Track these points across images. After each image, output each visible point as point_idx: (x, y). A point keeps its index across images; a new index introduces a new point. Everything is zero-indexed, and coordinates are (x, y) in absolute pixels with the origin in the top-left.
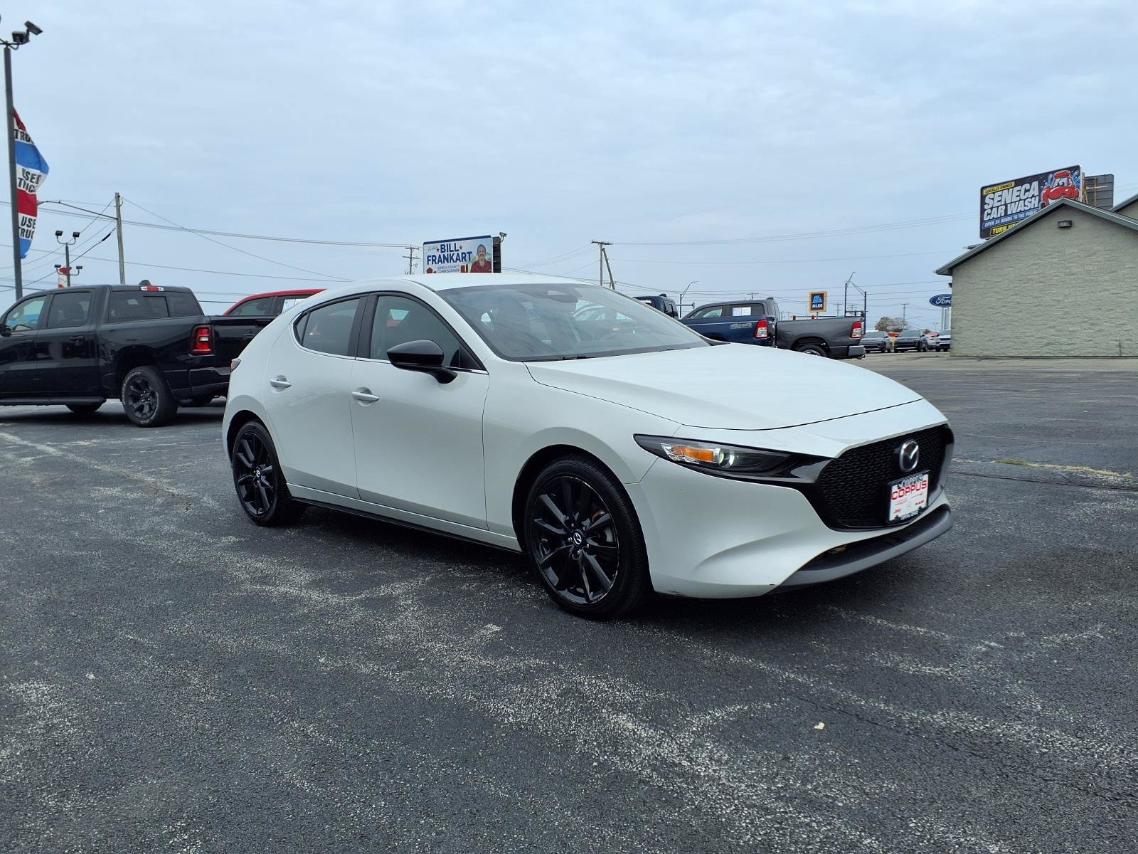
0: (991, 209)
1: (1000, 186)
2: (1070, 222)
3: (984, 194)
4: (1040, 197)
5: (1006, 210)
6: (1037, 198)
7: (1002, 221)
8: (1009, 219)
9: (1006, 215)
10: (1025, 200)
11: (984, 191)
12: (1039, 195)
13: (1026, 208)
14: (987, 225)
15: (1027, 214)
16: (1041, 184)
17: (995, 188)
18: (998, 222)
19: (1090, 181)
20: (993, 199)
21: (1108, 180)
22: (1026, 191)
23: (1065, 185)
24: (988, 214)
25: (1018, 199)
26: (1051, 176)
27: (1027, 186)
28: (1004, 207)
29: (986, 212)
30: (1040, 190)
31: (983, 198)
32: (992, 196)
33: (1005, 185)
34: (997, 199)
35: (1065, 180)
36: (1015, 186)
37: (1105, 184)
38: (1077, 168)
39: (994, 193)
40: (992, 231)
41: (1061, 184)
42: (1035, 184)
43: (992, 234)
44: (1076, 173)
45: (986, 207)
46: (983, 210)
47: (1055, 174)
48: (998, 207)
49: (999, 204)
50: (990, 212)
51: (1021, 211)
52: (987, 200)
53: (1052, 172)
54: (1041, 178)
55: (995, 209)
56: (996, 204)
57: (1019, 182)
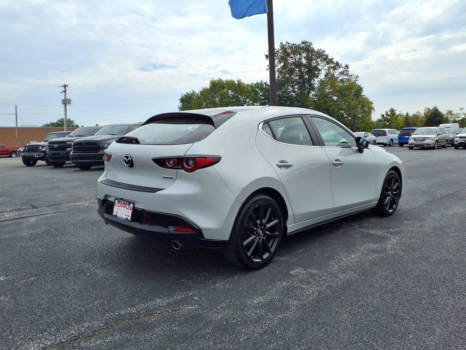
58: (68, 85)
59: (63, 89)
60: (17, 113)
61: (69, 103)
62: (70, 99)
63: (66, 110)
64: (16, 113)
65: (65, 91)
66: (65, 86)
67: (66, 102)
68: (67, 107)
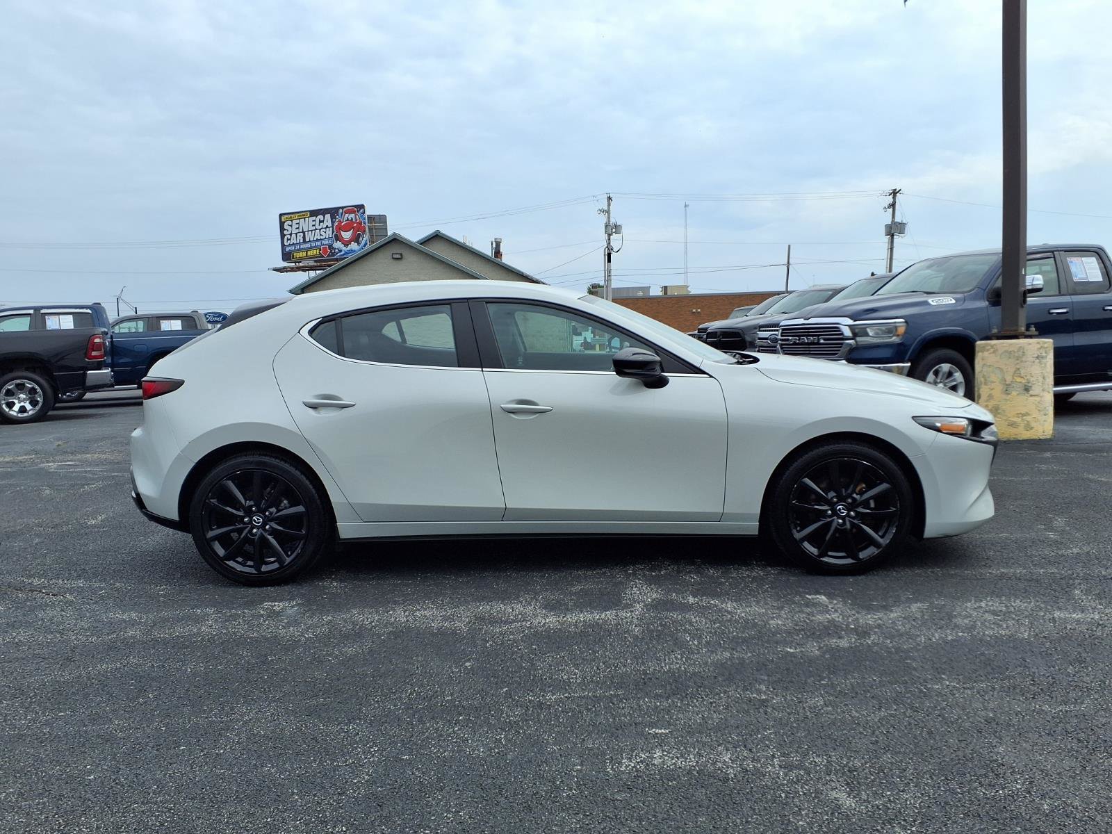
0: (291, 234)
1: (297, 215)
2: (401, 254)
3: (283, 220)
4: (333, 229)
5: (304, 237)
6: (331, 229)
7: (302, 247)
8: (308, 245)
9: (304, 241)
10: (320, 230)
11: (283, 218)
12: (332, 227)
13: (322, 237)
14: (287, 249)
15: (323, 242)
16: (333, 218)
17: (292, 216)
18: (298, 247)
19: (371, 218)
20: (291, 226)
21: (382, 219)
22: (320, 222)
23: (354, 220)
24: (288, 240)
25: (314, 228)
26: (341, 211)
27: (321, 217)
28: (302, 234)
29: (286, 237)
30: (333, 223)
31: (282, 224)
32: (290, 223)
33: (302, 215)
34: (295, 226)
35: (352, 216)
36: (310, 216)
37: (380, 223)
38: (362, 207)
39: (292, 221)
40: (293, 256)
41: (350, 219)
42: (328, 216)
43: (293, 258)
44: (361, 211)
45: (285, 232)
46: (283, 236)
47: (344, 210)
48: (296, 234)
49: (297, 231)
50: (289, 238)
51: (317, 240)
52: (286, 226)
53: (343, 208)
54: (333, 212)
55: (294, 236)
56: (295, 231)
57: (314, 213)
58: (900, 190)
59: (890, 199)
60: (790, 261)
61: (902, 232)
62: (904, 222)
63: (892, 249)
64: (788, 262)
65: (893, 205)
66: (894, 193)
67: (894, 230)
68: (895, 240)
